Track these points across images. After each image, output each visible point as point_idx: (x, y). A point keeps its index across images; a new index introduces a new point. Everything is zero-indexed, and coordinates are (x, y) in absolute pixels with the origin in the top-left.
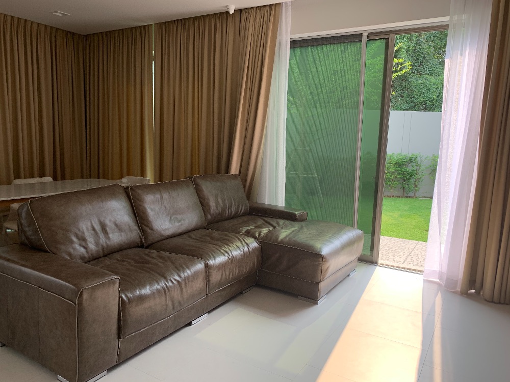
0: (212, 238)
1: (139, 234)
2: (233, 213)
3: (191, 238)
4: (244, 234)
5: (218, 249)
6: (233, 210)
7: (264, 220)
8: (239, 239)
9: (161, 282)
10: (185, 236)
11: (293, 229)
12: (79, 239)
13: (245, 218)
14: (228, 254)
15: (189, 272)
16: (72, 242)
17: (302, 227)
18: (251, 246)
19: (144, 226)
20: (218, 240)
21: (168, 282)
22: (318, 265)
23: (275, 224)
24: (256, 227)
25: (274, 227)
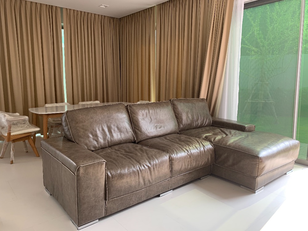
0: (180, 140)
1: (133, 134)
2: (199, 124)
3: (166, 139)
4: (203, 139)
5: (180, 147)
6: (199, 122)
7: (221, 130)
8: (198, 142)
9: (136, 166)
10: (162, 138)
11: (241, 137)
12: (93, 136)
13: (208, 128)
14: (188, 151)
15: (157, 161)
16: (88, 137)
17: (248, 136)
18: (206, 147)
19: (136, 129)
20: (183, 141)
21: (141, 166)
22: (256, 164)
23: (227, 133)
24: (214, 134)
25: (227, 135)
